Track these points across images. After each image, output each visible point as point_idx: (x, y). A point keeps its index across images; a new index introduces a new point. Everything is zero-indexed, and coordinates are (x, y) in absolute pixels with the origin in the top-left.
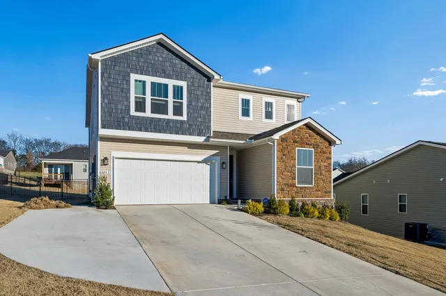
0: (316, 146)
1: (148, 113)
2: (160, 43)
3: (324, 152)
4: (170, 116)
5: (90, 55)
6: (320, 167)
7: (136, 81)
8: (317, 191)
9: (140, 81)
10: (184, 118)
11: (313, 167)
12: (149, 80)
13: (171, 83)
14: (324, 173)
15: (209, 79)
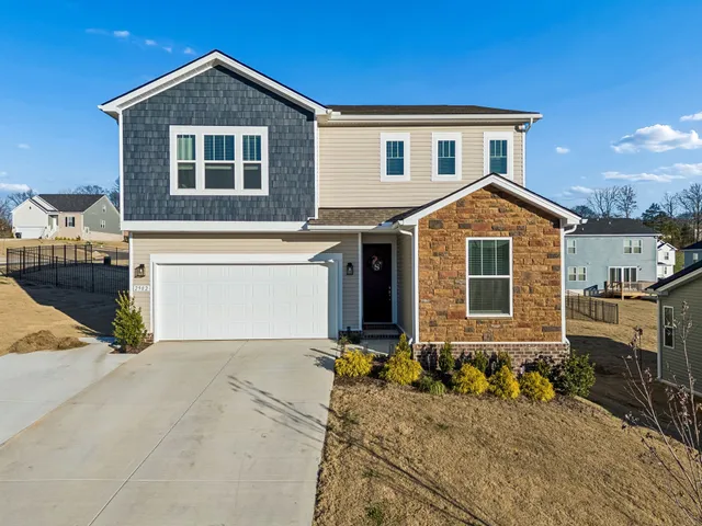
0: (518, 231)
1: (200, 189)
2: (219, 67)
3: (539, 243)
4: (239, 190)
5: (100, 107)
6: (528, 276)
7: (179, 136)
8: (520, 326)
9: (186, 136)
10: (264, 191)
11: (511, 277)
12: (201, 132)
13: (239, 133)
14: (541, 289)
15: (310, 116)
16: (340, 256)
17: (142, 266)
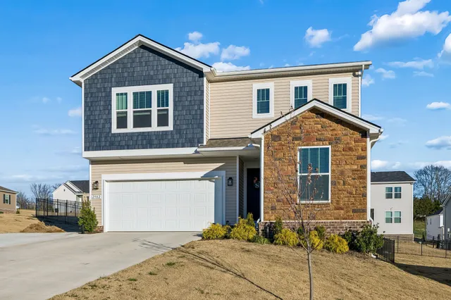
0: (335, 141)
1: (130, 128)
2: (143, 47)
3: (350, 149)
4: (155, 127)
5: (70, 78)
6: (342, 173)
7: (118, 94)
8: (336, 209)
9: (122, 94)
10: (170, 127)
11: (330, 174)
12: (130, 90)
13: (154, 89)
14: (351, 182)
15: (201, 74)
16: (223, 173)
17: (97, 182)
